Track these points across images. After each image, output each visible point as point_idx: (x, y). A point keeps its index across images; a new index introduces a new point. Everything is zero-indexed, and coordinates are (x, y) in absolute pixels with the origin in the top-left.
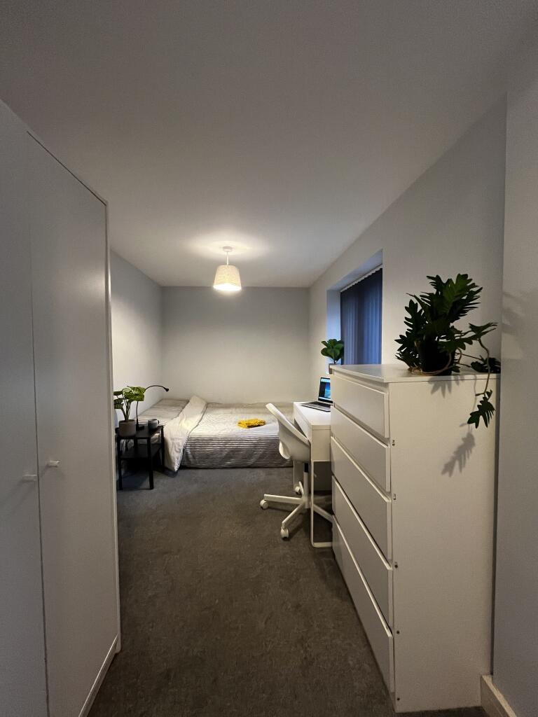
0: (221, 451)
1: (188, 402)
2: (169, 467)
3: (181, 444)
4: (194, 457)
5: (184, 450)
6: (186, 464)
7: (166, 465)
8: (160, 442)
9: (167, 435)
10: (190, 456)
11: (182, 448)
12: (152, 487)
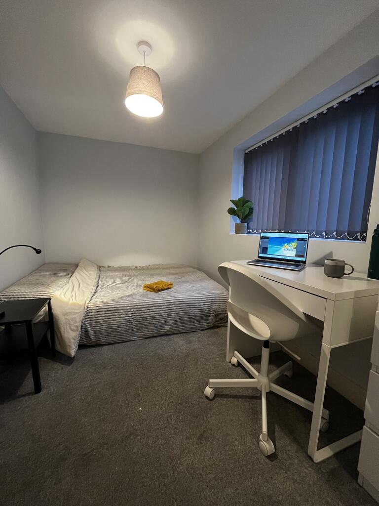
0: (130, 322)
1: (77, 266)
2: (62, 352)
3: (78, 320)
4: (96, 333)
5: (82, 326)
6: (85, 342)
7: (58, 347)
8: (47, 320)
9: (57, 310)
10: (91, 332)
11: (79, 324)
12: (38, 389)
